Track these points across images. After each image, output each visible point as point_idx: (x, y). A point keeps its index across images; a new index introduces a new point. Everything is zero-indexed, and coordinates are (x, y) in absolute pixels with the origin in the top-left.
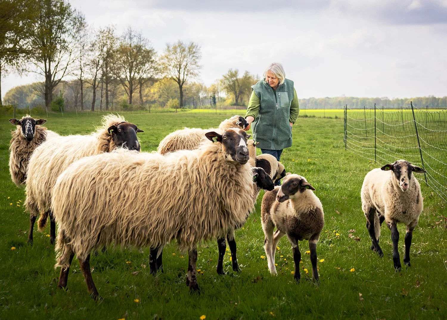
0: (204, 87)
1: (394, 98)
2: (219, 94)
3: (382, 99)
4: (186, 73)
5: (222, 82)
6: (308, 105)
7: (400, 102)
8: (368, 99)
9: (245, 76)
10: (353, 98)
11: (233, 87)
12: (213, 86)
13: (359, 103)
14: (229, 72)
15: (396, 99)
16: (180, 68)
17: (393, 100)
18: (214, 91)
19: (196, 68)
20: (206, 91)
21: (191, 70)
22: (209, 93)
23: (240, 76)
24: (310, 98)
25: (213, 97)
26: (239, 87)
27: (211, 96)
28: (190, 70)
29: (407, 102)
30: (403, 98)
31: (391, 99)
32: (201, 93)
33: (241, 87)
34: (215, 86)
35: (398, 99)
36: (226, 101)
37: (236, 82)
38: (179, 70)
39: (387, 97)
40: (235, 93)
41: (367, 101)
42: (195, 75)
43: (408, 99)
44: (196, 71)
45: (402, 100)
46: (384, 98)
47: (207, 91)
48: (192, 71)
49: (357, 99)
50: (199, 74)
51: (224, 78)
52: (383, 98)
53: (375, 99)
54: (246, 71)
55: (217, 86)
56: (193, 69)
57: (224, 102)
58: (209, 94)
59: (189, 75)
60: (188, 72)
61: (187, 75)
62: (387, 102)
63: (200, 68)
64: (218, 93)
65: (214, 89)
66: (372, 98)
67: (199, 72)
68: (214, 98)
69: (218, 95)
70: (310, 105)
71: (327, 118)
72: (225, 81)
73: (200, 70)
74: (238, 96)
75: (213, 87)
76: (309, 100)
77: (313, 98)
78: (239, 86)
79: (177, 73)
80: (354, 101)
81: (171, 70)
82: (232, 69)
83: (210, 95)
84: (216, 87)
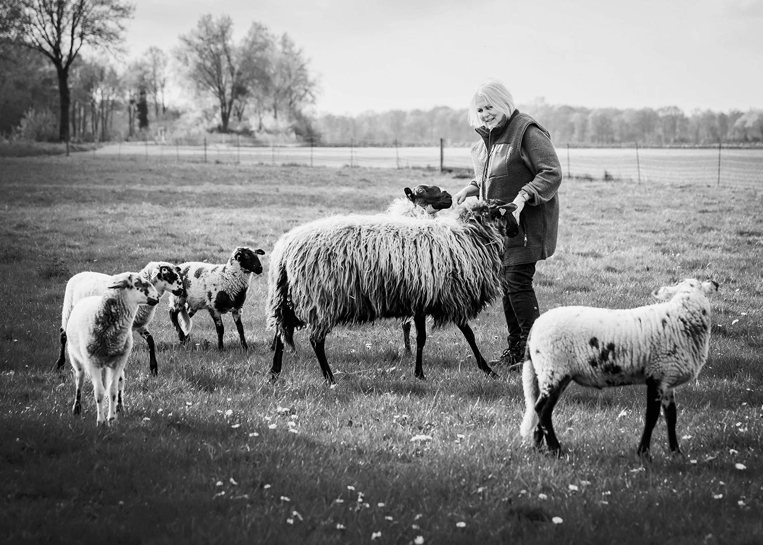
0: (107, 71)
1: (697, 110)
2: (159, 93)
3: (661, 114)
4: (78, 29)
5: (179, 58)
6: (429, 130)
7: (717, 123)
8: (618, 113)
9: (250, 39)
10: (570, 110)
11: (215, 72)
12: (139, 67)
13: (590, 125)
14: (200, 27)
15: (704, 114)
16: (60, 15)
17: (694, 116)
18: (142, 84)
19: (112, 13)
20: (115, 82)
21: (97, 22)
22: (128, 93)
23: (237, 39)
24: (437, 109)
25: (138, 105)
26: (232, 74)
27: (132, 102)
28: (93, 22)
29: (738, 123)
30: (727, 112)
31: (688, 114)
32: (99, 91)
33: (239, 74)
34: (145, 68)
35: (709, 111)
36: (183, 117)
37: (224, 58)
38: (59, 22)
39: (675, 108)
40: (221, 93)
41: (615, 119)
42: (111, 36)
43: (743, 114)
44: (111, 25)
45: (723, 117)
46: (669, 108)
47: (121, 84)
48: (98, 24)
49: (584, 111)
50: (122, 34)
51: (185, 46)
52: (662, 110)
53: (638, 113)
54: (255, 24)
55: (151, 69)
56: (100, 17)
57: (174, 119)
58: (123, 96)
59: (91, 37)
60: (84, 26)
61: (82, 36)
62: (678, 123)
63: (122, 16)
64: (155, 90)
65: (142, 78)
66: (630, 110)
67: (122, 28)
68: (143, 107)
69: (155, 98)
70: (435, 130)
71: (577, 178)
72: (188, 54)
73: (124, 22)
74: (231, 103)
75: (139, 73)
76: (433, 114)
77: (446, 108)
78: (232, 69)
79: (50, 29)
80: (575, 118)
81: (35, 19)
82: (210, 17)
83: (128, 98)
84: (146, 72)
